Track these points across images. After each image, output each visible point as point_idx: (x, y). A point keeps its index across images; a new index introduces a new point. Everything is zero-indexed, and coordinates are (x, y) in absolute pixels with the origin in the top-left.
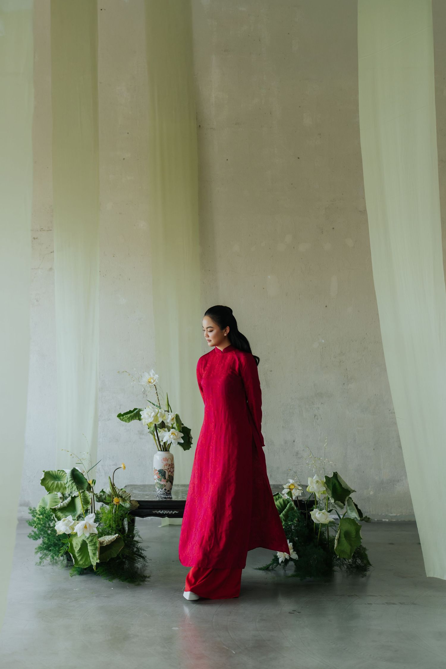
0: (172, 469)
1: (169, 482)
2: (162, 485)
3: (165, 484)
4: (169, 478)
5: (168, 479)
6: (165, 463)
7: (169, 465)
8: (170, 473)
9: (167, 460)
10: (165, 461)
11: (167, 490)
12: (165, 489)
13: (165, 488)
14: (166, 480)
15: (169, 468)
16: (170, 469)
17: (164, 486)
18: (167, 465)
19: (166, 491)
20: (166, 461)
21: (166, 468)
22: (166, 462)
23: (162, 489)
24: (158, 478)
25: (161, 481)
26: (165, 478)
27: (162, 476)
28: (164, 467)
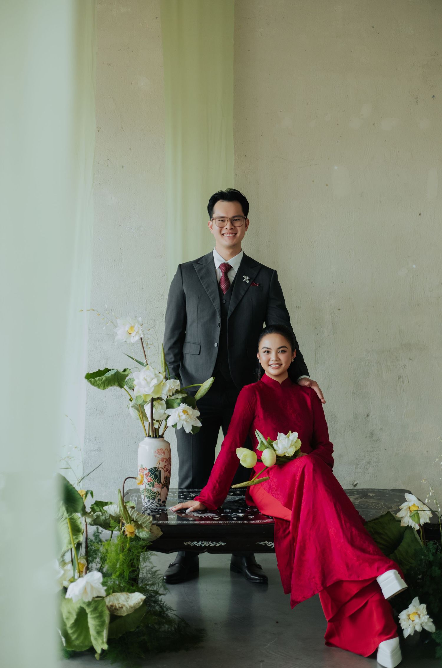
0: (169, 466)
1: (165, 488)
2: (154, 493)
3: (157, 491)
5: (164, 482)
6: (161, 457)
7: (166, 460)
8: (167, 474)
9: (164, 453)
10: (160, 454)
11: (162, 500)
12: (157, 499)
13: (159, 498)
14: (161, 485)
17: (156, 495)
18: (163, 461)
19: (160, 503)
20: (162, 454)
21: (162, 464)
23: (154, 499)
24: (149, 481)
25: (153, 487)
26: (160, 482)
27: (155, 479)
28: (159, 463)
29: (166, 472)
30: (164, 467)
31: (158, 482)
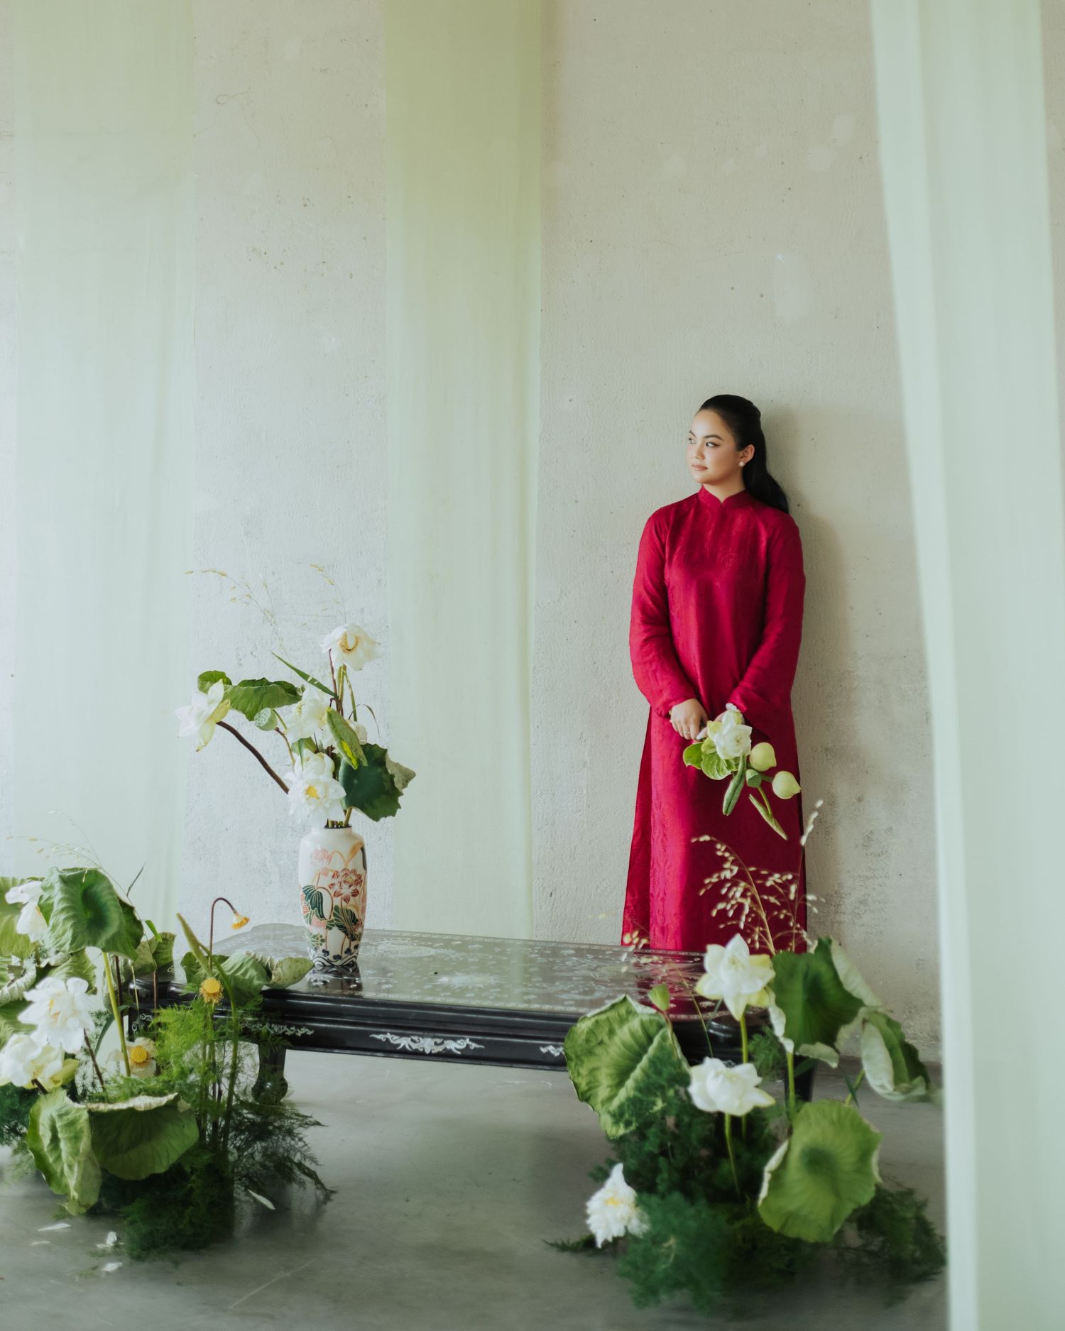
0: (345, 886)
1: (335, 929)
2: (314, 937)
3: (321, 934)
4: (335, 915)
5: (333, 918)
6: (321, 865)
7: (335, 875)
8: (337, 901)
9: (329, 858)
10: (321, 858)
11: (332, 954)
12: (324, 951)
13: (323, 947)
14: (324, 922)
15: (332, 884)
16: (337, 887)
17: (319, 942)
18: (326, 875)
19: (330, 957)
21: (326, 881)
22: (325, 864)
23: (314, 947)
24: (302, 910)
25: (310, 923)
26: (322, 917)
27: (313, 909)
28: (317, 878)
29: (334, 898)
30: (330, 888)
31: (317, 916)
